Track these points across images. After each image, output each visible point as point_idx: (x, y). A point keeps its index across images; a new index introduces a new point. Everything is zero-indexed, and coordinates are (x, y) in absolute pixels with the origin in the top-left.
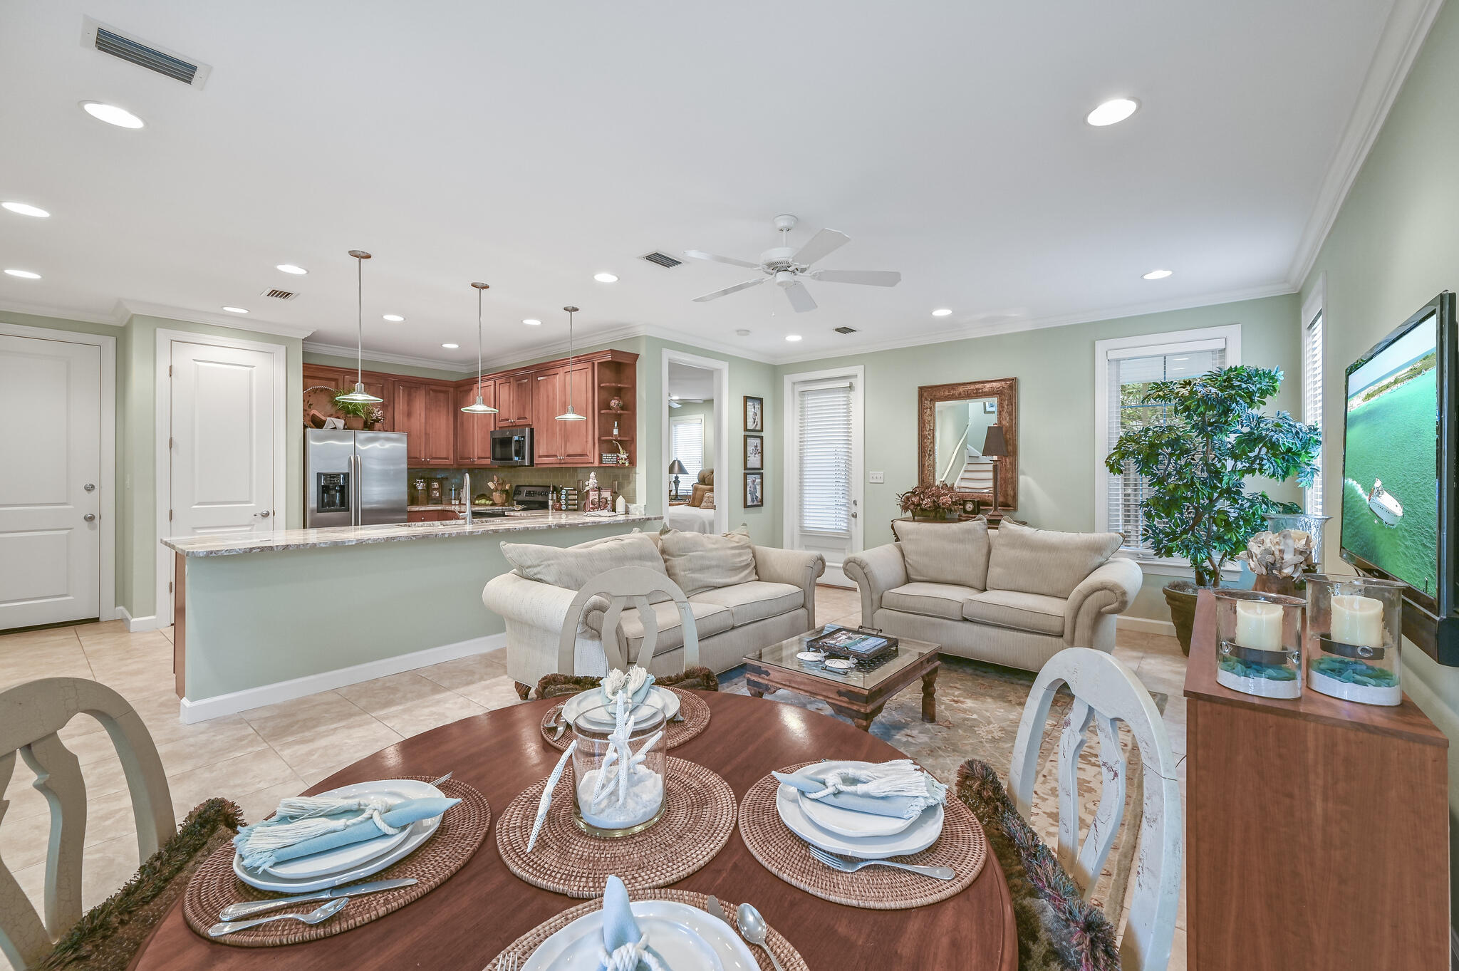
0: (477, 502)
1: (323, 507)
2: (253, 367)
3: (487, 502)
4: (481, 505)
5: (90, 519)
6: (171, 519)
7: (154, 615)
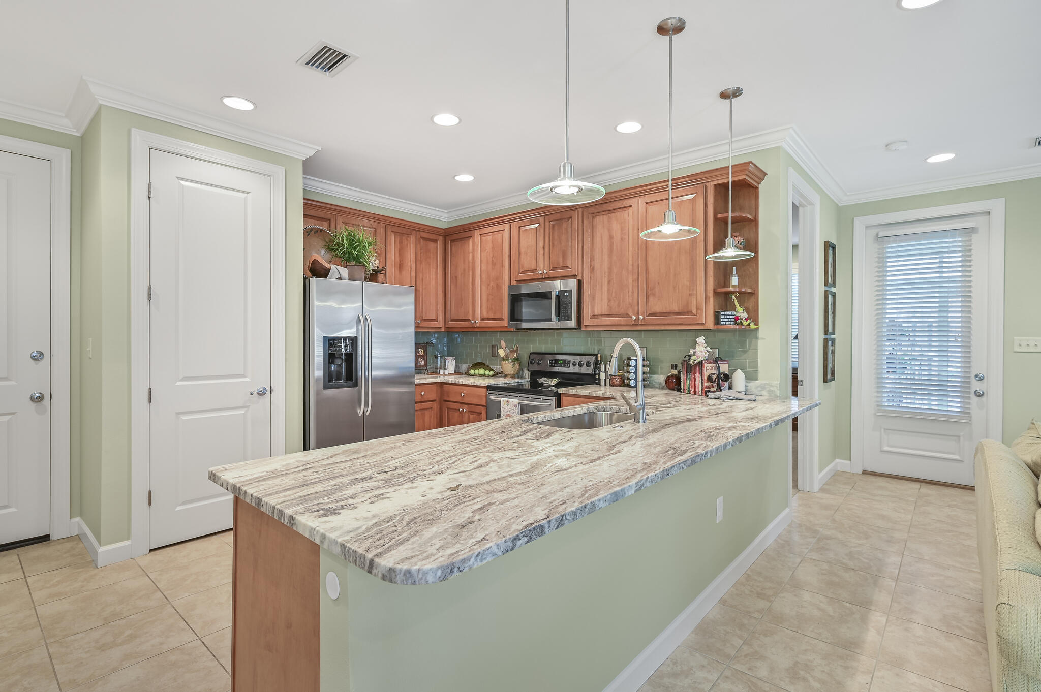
0: (472, 372)
1: (330, 381)
2: (248, 193)
3: (487, 372)
4: (479, 375)
5: (38, 399)
6: (150, 401)
7: (128, 538)
